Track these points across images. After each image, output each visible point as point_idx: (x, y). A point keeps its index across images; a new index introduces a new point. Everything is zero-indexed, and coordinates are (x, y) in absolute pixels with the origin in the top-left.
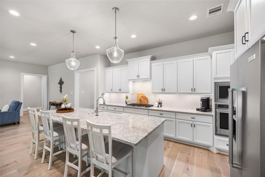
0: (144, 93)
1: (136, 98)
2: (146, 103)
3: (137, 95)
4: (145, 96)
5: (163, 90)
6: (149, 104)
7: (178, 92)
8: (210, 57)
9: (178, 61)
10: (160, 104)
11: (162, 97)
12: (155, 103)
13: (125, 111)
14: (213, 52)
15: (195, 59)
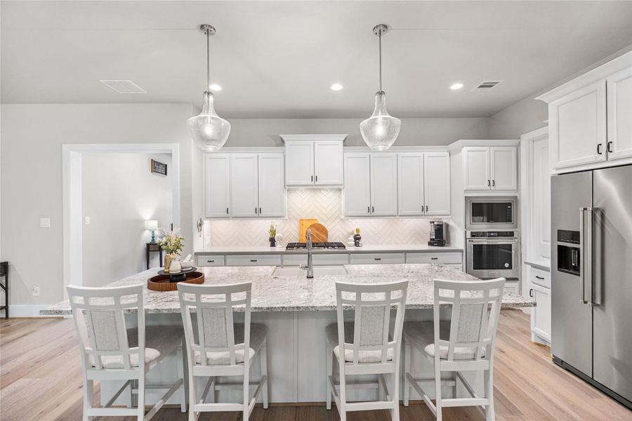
0: (315, 217)
1: (296, 229)
2: (323, 239)
3: (297, 223)
4: (320, 225)
5: (369, 209)
6: (329, 241)
7: (399, 214)
8: (448, 154)
9: (399, 153)
10: (357, 239)
11: (364, 226)
12: (350, 239)
13: (286, 262)
14: (463, 147)
15: (427, 154)
